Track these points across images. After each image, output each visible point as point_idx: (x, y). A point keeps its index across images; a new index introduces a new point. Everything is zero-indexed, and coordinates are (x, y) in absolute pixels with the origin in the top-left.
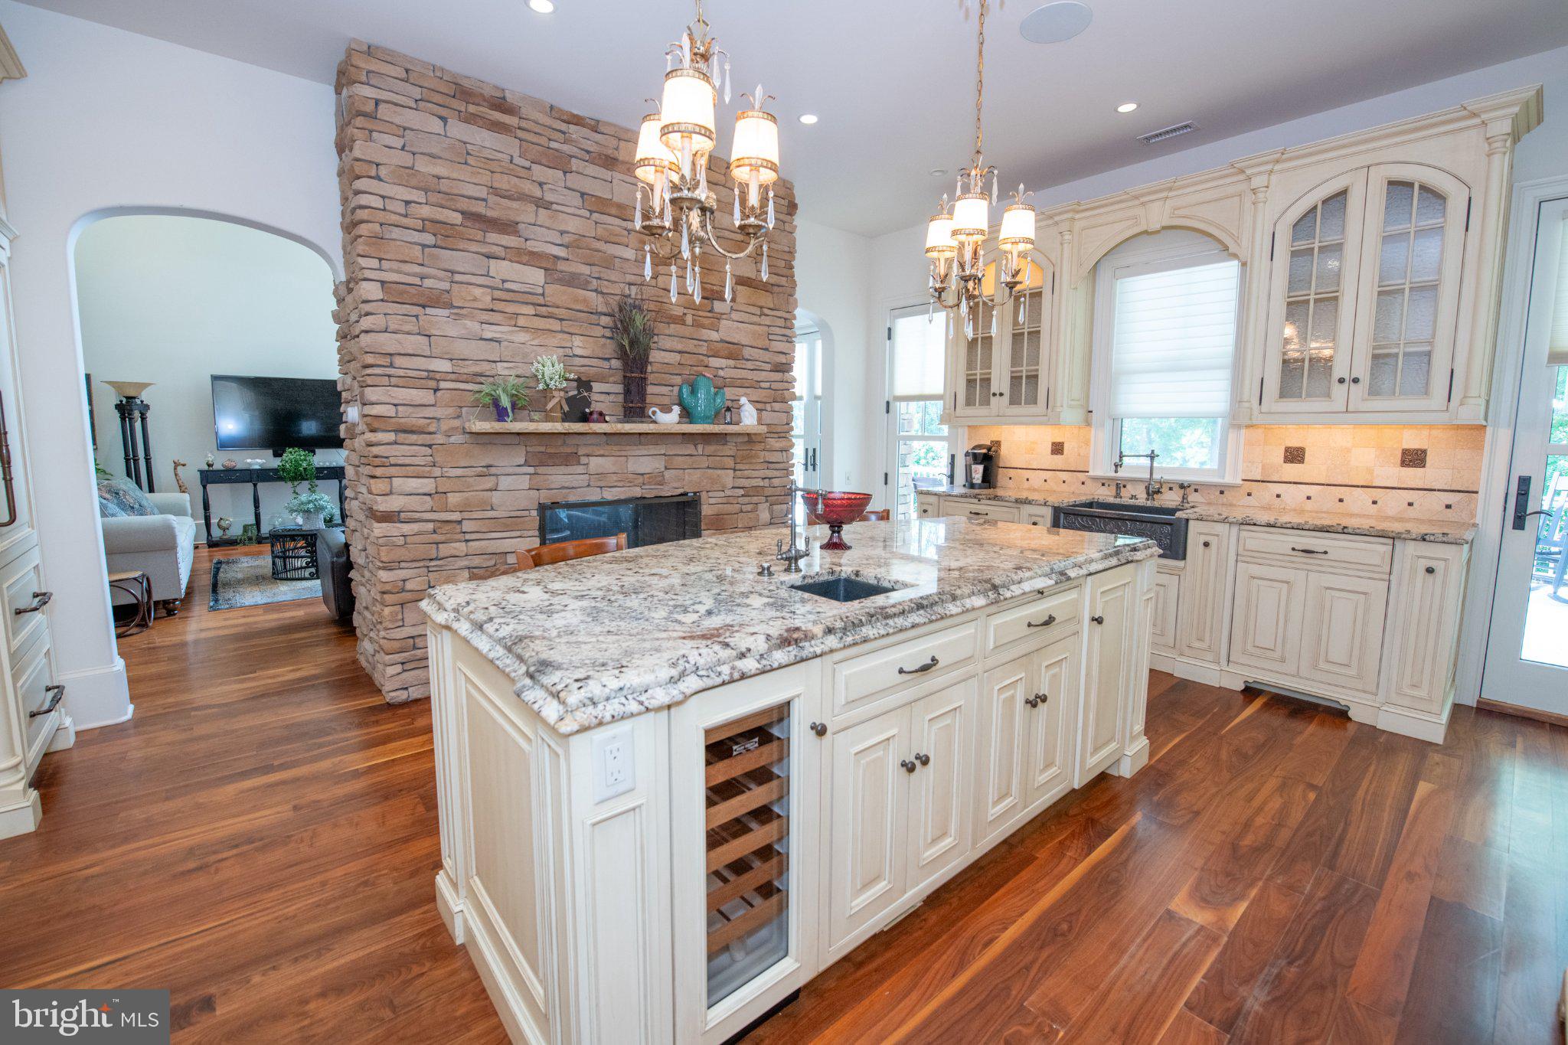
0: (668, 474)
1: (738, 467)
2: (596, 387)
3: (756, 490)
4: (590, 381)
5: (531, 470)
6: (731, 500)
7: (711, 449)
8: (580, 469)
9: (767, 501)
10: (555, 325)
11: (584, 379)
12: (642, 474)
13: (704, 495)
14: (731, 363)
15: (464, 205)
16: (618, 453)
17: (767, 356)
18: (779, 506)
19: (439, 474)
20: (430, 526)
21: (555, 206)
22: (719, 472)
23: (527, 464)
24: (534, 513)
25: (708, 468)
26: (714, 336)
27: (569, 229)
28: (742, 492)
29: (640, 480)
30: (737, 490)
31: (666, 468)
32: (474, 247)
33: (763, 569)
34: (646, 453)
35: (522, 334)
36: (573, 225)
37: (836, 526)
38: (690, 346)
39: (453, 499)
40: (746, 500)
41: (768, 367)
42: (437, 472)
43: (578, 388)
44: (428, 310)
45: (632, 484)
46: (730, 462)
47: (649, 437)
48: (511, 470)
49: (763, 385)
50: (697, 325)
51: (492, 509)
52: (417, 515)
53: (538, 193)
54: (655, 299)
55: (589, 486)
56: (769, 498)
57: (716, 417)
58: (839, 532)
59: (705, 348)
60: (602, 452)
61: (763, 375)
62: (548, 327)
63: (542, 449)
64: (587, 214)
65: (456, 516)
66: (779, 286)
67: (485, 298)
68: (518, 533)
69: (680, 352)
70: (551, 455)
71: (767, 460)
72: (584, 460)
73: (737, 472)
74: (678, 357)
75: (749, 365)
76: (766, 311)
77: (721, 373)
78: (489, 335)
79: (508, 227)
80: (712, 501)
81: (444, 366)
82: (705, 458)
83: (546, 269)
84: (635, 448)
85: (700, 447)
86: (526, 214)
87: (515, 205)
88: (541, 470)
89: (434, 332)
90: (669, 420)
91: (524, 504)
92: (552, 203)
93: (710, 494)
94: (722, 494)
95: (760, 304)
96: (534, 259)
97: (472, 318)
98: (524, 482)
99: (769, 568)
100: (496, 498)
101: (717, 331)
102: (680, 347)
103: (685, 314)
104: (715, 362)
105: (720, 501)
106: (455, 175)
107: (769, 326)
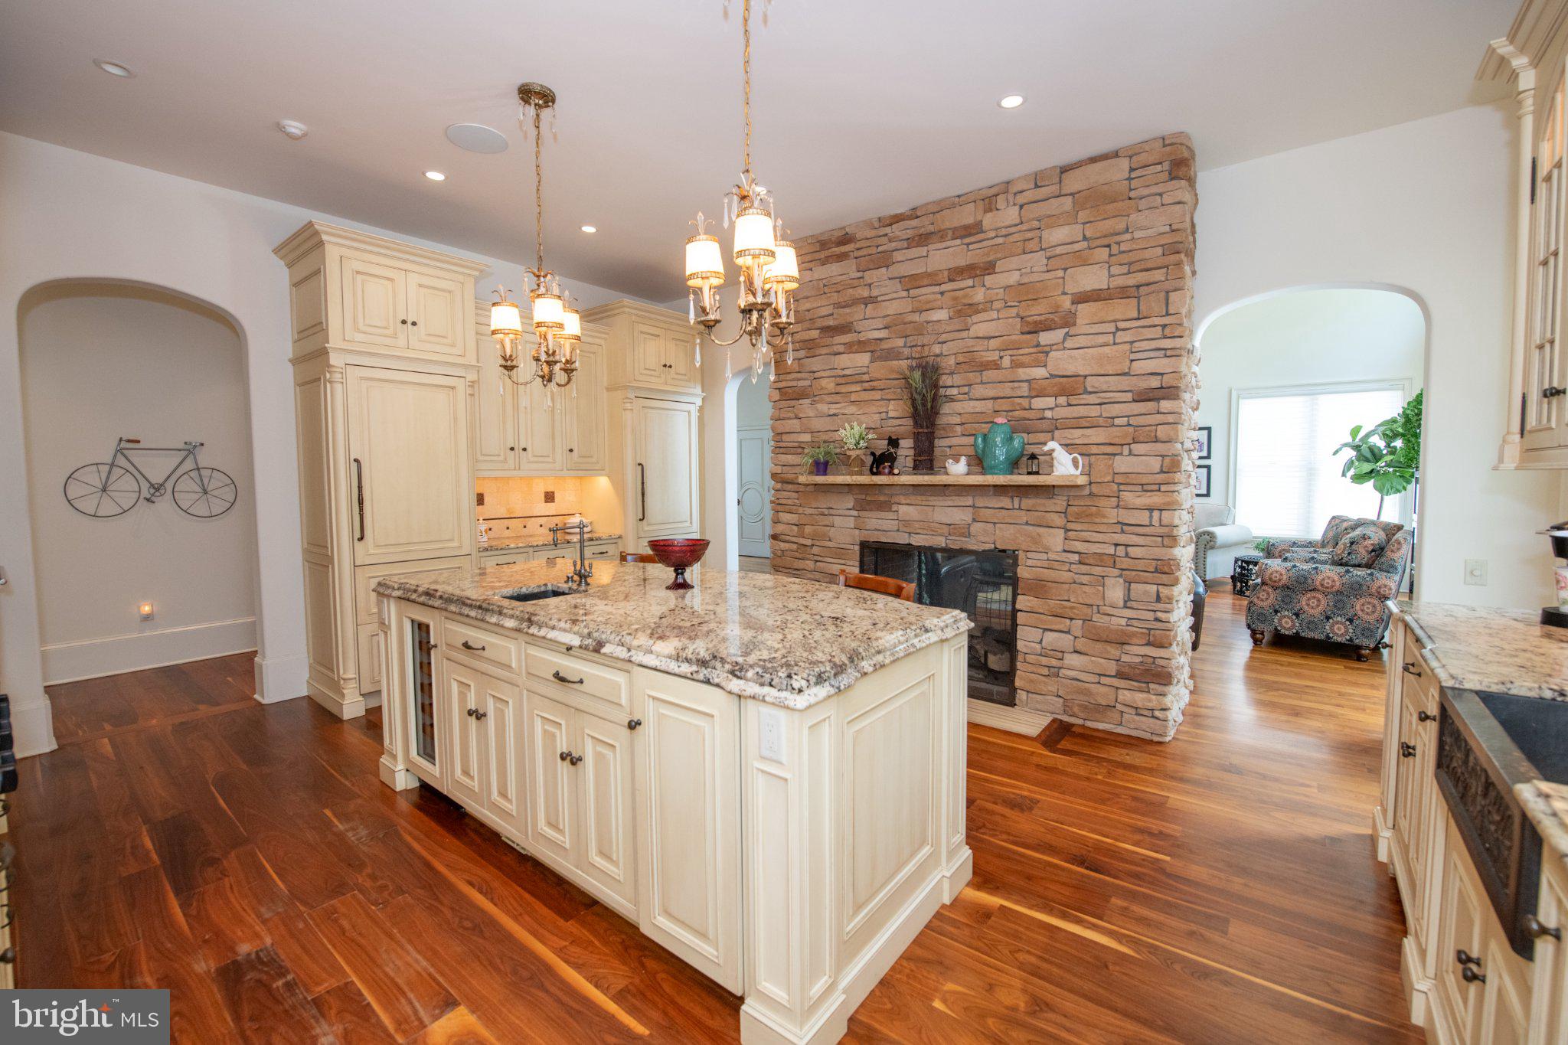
0: (976, 528)
1: (1070, 526)
2: (902, 442)
3: (1101, 559)
4: (898, 439)
5: (855, 513)
6: (1056, 565)
7: (1027, 503)
8: (891, 515)
9: (1120, 576)
10: (877, 395)
11: (894, 437)
12: (950, 525)
13: (1021, 555)
14: (1062, 400)
15: (820, 323)
16: (924, 503)
17: (1125, 383)
18: (1140, 586)
19: (801, 512)
20: (795, 546)
21: (879, 299)
22: (1041, 530)
23: (853, 509)
24: (857, 548)
25: (1027, 523)
26: (1040, 372)
27: (889, 313)
28: (1076, 557)
29: (945, 529)
30: (1070, 555)
31: (974, 520)
32: (824, 351)
33: (568, 577)
34: (950, 503)
35: (852, 407)
36: (892, 308)
37: (680, 568)
38: (1006, 390)
39: (808, 529)
40: (1084, 568)
41: (1129, 396)
42: (801, 510)
43: (889, 444)
44: (801, 401)
45: (934, 533)
46: (1059, 520)
47: (951, 488)
48: (841, 512)
49: (1117, 421)
50: (1016, 365)
51: (830, 540)
52: (788, 538)
53: (866, 294)
54: (965, 350)
55: (898, 530)
56: (1124, 572)
57: (1014, 465)
58: (682, 574)
59: (1026, 389)
60: (908, 501)
61: (1115, 410)
62: (871, 398)
63: (863, 497)
64: (904, 294)
65: (809, 542)
66: (1148, 284)
67: (829, 385)
68: (843, 562)
69: (992, 399)
70: (869, 502)
71: (1120, 520)
72: (895, 507)
73: (1070, 533)
74: (990, 403)
75: (1092, 399)
76: (1121, 325)
77: (1048, 414)
78: (832, 412)
79: (844, 329)
80: (1030, 562)
81: (807, 437)
82: (1024, 513)
83: (872, 352)
84: (941, 498)
85: (1016, 500)
86: (857, 313)
87: (847, 310)
88: (863, 513)
89: (801, 415)
90: (958, 470)
91: (849, 540)
92: (877, 297)
93: (1029, 555)
94: (1044, 556)
95: (1112, 318)
96: (861, 346)
97: (822, 401)
98: (850, 522)
99: (572, 577)
100: (832, 532)
101: (1045, 366)
102: (991, 393)
103: (1001, 358)
104: (1039, 403)
105: (1039, 563)
106: (815, 305)
107: (1132, 343)
